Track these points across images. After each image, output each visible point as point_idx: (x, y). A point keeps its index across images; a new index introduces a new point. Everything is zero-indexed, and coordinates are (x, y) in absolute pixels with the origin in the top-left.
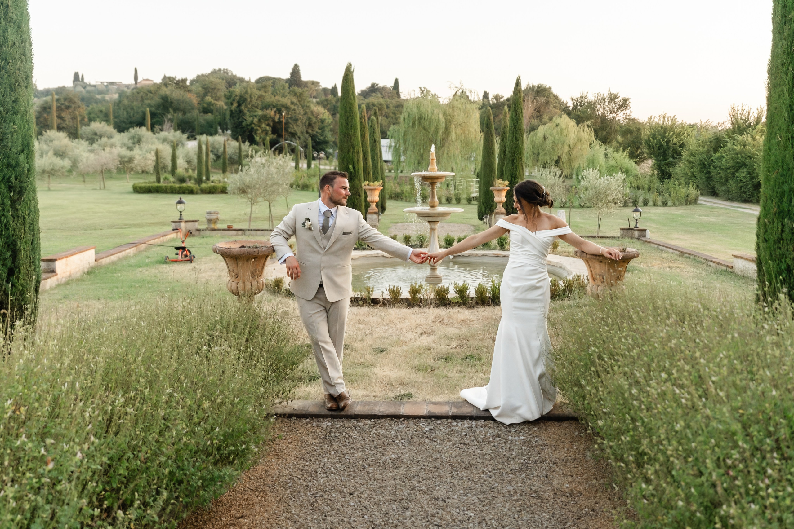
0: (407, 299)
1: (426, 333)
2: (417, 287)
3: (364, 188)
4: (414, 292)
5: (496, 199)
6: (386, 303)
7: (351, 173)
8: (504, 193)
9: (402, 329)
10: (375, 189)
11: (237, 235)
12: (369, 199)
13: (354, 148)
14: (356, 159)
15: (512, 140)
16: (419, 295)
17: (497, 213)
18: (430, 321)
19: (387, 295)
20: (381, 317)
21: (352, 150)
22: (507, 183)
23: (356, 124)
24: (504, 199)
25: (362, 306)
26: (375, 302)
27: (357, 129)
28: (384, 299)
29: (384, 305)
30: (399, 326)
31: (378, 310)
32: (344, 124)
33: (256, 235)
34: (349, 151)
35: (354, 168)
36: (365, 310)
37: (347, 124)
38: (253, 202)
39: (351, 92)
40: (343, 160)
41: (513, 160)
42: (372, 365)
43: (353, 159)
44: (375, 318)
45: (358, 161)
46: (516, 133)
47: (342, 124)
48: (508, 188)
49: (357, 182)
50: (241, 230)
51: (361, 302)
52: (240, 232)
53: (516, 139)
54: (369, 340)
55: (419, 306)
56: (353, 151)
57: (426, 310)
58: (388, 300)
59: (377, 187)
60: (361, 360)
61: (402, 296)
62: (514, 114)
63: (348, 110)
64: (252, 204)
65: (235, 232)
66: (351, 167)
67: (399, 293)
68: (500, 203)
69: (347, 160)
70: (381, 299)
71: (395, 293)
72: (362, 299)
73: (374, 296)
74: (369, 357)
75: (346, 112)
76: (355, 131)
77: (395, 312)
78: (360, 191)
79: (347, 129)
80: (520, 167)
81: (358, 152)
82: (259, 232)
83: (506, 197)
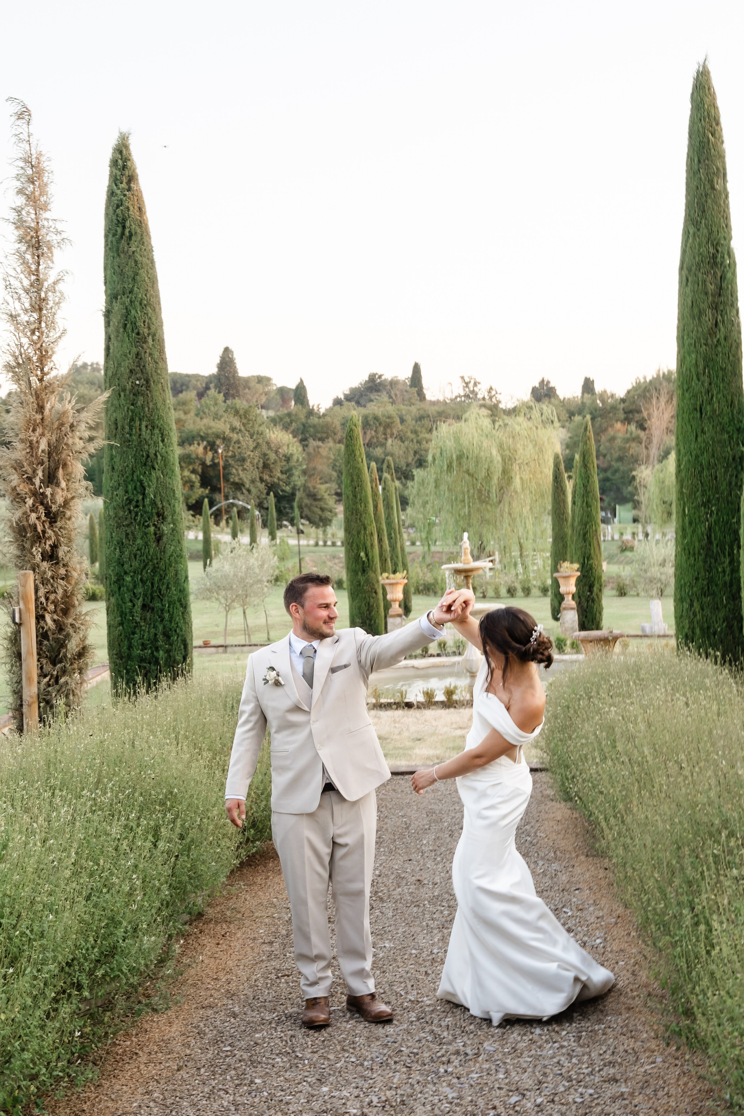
0: (442, 702)
1: (460, 728)
2: (452, 687)
3: (382, 582)
4: (449, 693)
5: (562, 590)
6: (420, 706)
7: (364, 562)
8: (573, 581)
9: (437, 726)
10: (397, 584)
11: (217, 653)
12: (389, 597)
13: (365, 529)
14: (368, 544)
15: (582, 506)
16: (455, 697)
17: (565, 609)
18: (466, 720)
19: (421, 699)
20: (417, 718)
21: (363, 532)
22: (576, 566)
23: (366, 497)
24: (573, 589)
25: (397, 709)
26: (409, 705)
27: (368, 503)
28: (418, 702)
29: (418, 707)
30: (434, 724)
31: (412, 712)
32: (351, 497)
33: (242, 652)
34: (359, 533)
35: (367, 555)
36: (400, 712)
37: (355, 496)
38: (228, 608)
39: (357, 453)
40: (352, 546)
41: (585, 535)
42: (411, 748)
43: (364, 544)
44: (410, 719)
45: (372, 545)
46: (587, 497)
47: (348, 497)
48: (579, 574)
49: (371, 575)
50: (222, 646)
51: (394, 707)
52: (221, 649)
53: (588, 505)
54: (406, 734)
55: (455, 707)
56: (365, 533)
57: (462, 710)
58: (422, 704)
59: (399, 581)
60: (402, 746)
61: (437, 699)
62: (583, 470)
63: (355, 477)
64: (227, 612)
65: (213, 650)
66: (362, 554)
67: (433, 695)
68: (568, 594)
69: (357, 546)
70: (415, 703)
71: (429, 695)
72: (395, 703)
73: (407, 700)
74: (408, 744)
75: (352, 481)
76: (366, 507)
77: (429, 714)
78: (376, 586)
79: (355, 503)
80: (595, 542)
81: (372, 534)
82: (245, 649)
83: (576, 586)
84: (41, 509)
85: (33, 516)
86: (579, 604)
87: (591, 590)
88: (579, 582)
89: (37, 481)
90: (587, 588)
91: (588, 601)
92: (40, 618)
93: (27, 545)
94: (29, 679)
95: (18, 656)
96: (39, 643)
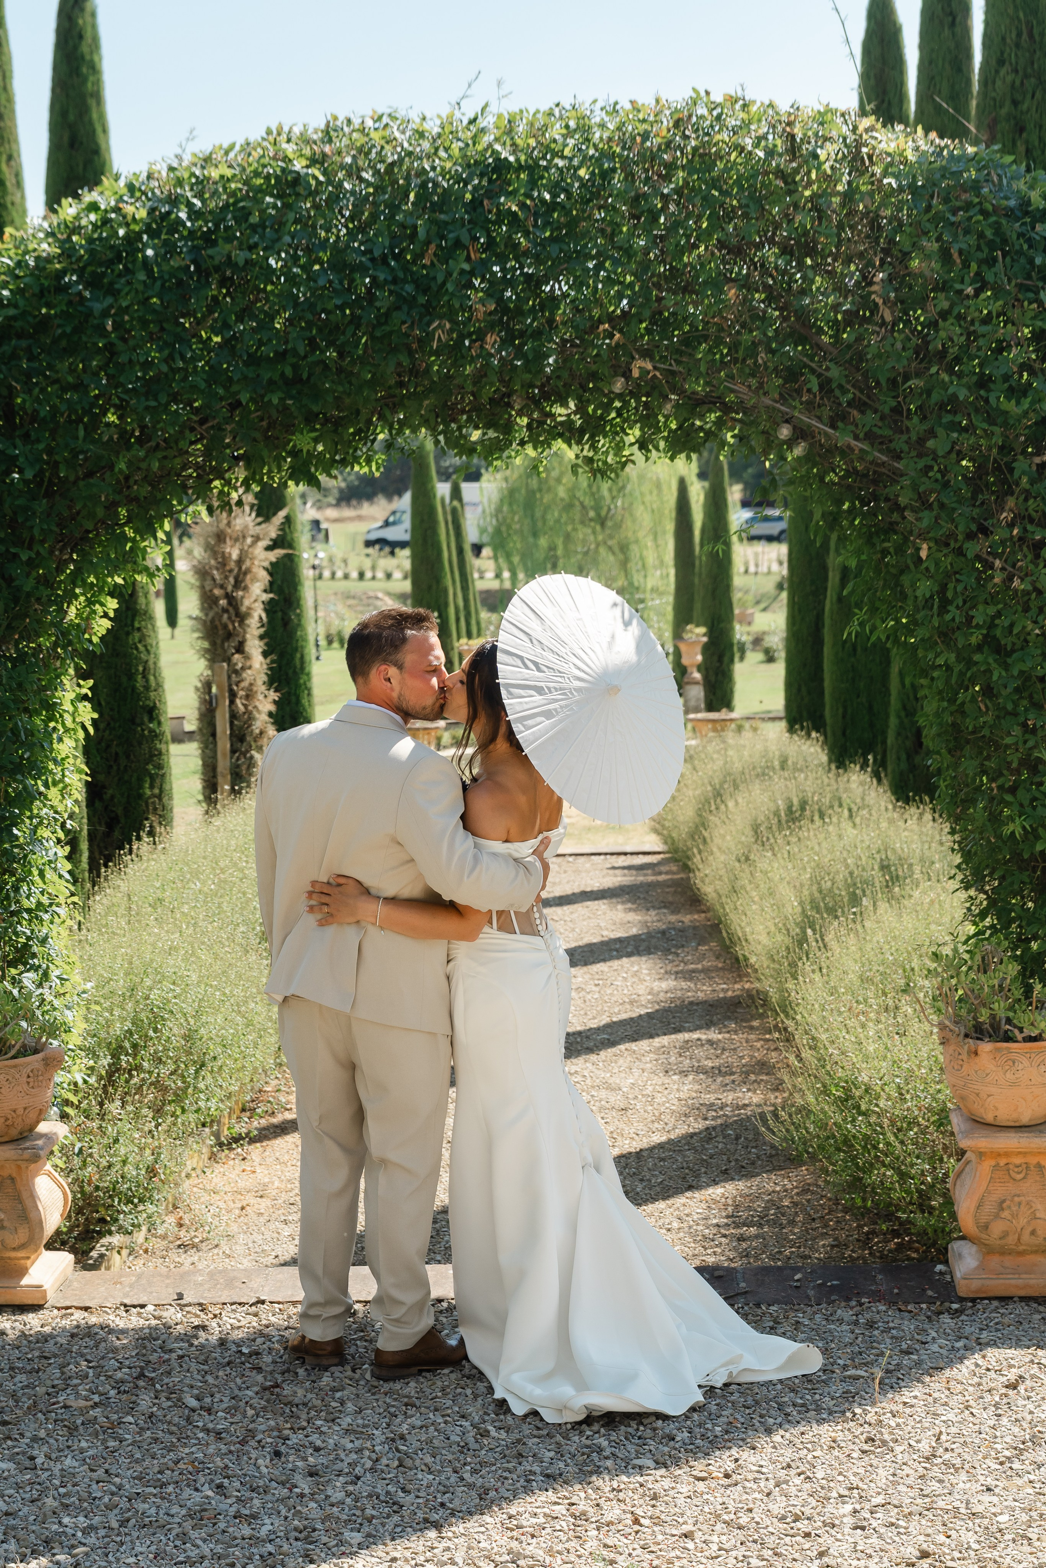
5: (685, 661)
8: (698, 649)
13: (438, 582)
14: (442, 601)
17: (688, 683)
21: (435, 587)
24: (699, 659)
32: (420, 542)
34: (430, 587)
37: (426, 541)
41: (714, 591)
43: (437, 601)
45: (446, 603)
47: (416, 543)
48: (705, 639)
56: (438, 588)
63: (425, 517)
68: (693, 664)
75: (422, 521)
79: (426, 551)
83: (703, 654)
84: (231, 610)
85: (225, 616)
86: (706, 678)
87: (720, 660)
88: (707, 649)
89: (230, 588)
90: (715, 658)
91: (717, 675)
92: (232, 702)
93: (219, 642)
94: (224, 755)
95: (214, 735)
96: (232, 724)
